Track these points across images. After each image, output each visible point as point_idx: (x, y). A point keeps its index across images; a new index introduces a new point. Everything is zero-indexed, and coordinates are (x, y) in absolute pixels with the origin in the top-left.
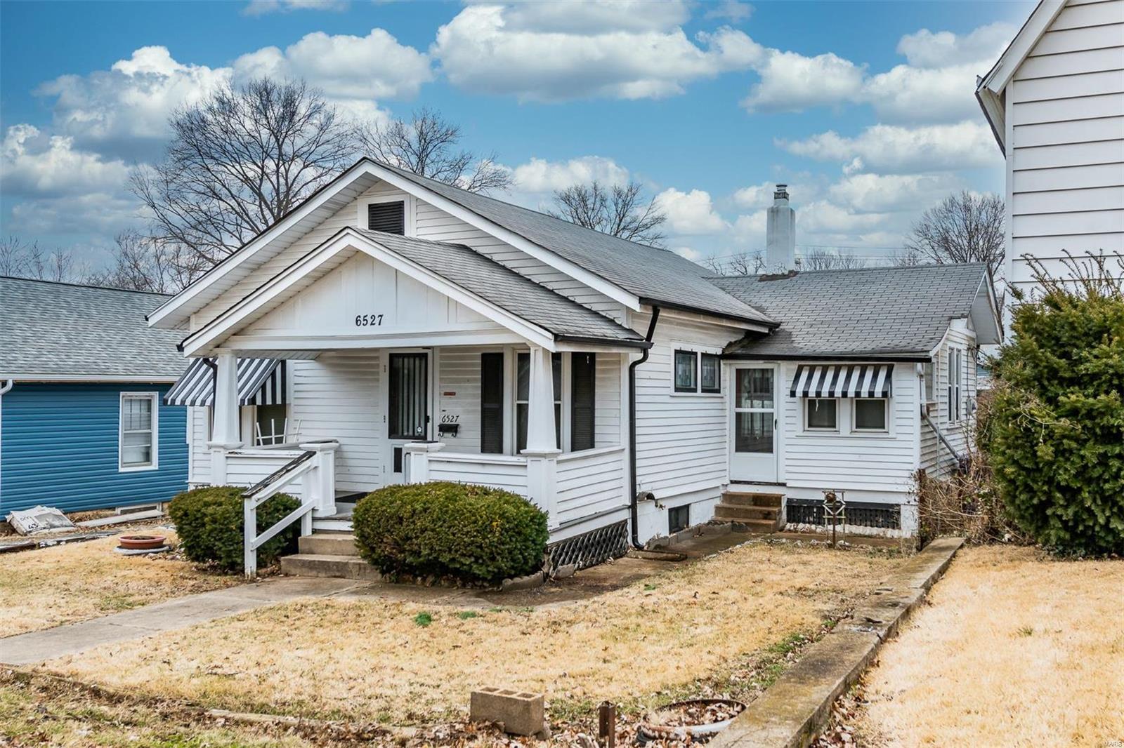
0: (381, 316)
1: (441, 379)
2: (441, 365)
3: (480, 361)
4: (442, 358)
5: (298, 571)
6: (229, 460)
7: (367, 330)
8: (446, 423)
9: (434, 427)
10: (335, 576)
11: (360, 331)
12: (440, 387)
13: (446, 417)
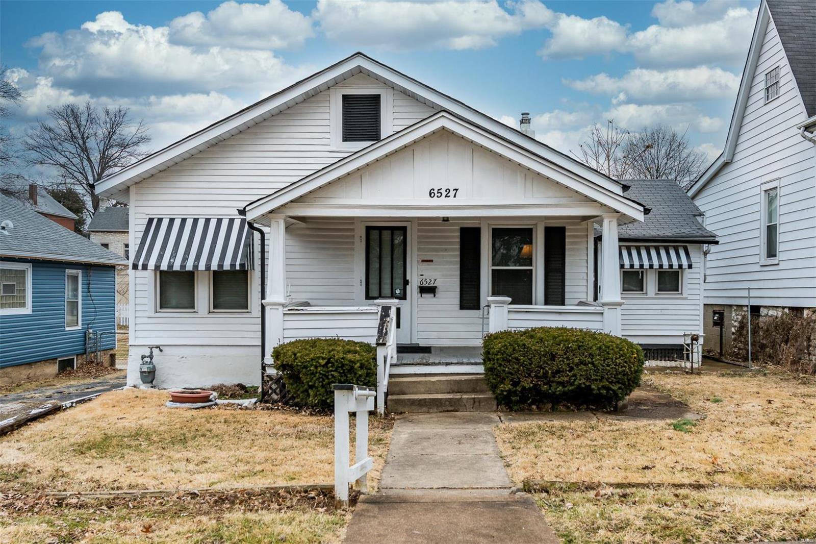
0: (457, 190)
1: (419, 249)
2: (419, 237)
3: (458, 234)
4: (419, 231)
5: (406, 409)
6: (286, 316)
7: (443, 201)
8: (423, 285)
9: (412, 289)
10: (448, 411)
11: (435, 202)
12: (418, 255)
13: (423, 281)
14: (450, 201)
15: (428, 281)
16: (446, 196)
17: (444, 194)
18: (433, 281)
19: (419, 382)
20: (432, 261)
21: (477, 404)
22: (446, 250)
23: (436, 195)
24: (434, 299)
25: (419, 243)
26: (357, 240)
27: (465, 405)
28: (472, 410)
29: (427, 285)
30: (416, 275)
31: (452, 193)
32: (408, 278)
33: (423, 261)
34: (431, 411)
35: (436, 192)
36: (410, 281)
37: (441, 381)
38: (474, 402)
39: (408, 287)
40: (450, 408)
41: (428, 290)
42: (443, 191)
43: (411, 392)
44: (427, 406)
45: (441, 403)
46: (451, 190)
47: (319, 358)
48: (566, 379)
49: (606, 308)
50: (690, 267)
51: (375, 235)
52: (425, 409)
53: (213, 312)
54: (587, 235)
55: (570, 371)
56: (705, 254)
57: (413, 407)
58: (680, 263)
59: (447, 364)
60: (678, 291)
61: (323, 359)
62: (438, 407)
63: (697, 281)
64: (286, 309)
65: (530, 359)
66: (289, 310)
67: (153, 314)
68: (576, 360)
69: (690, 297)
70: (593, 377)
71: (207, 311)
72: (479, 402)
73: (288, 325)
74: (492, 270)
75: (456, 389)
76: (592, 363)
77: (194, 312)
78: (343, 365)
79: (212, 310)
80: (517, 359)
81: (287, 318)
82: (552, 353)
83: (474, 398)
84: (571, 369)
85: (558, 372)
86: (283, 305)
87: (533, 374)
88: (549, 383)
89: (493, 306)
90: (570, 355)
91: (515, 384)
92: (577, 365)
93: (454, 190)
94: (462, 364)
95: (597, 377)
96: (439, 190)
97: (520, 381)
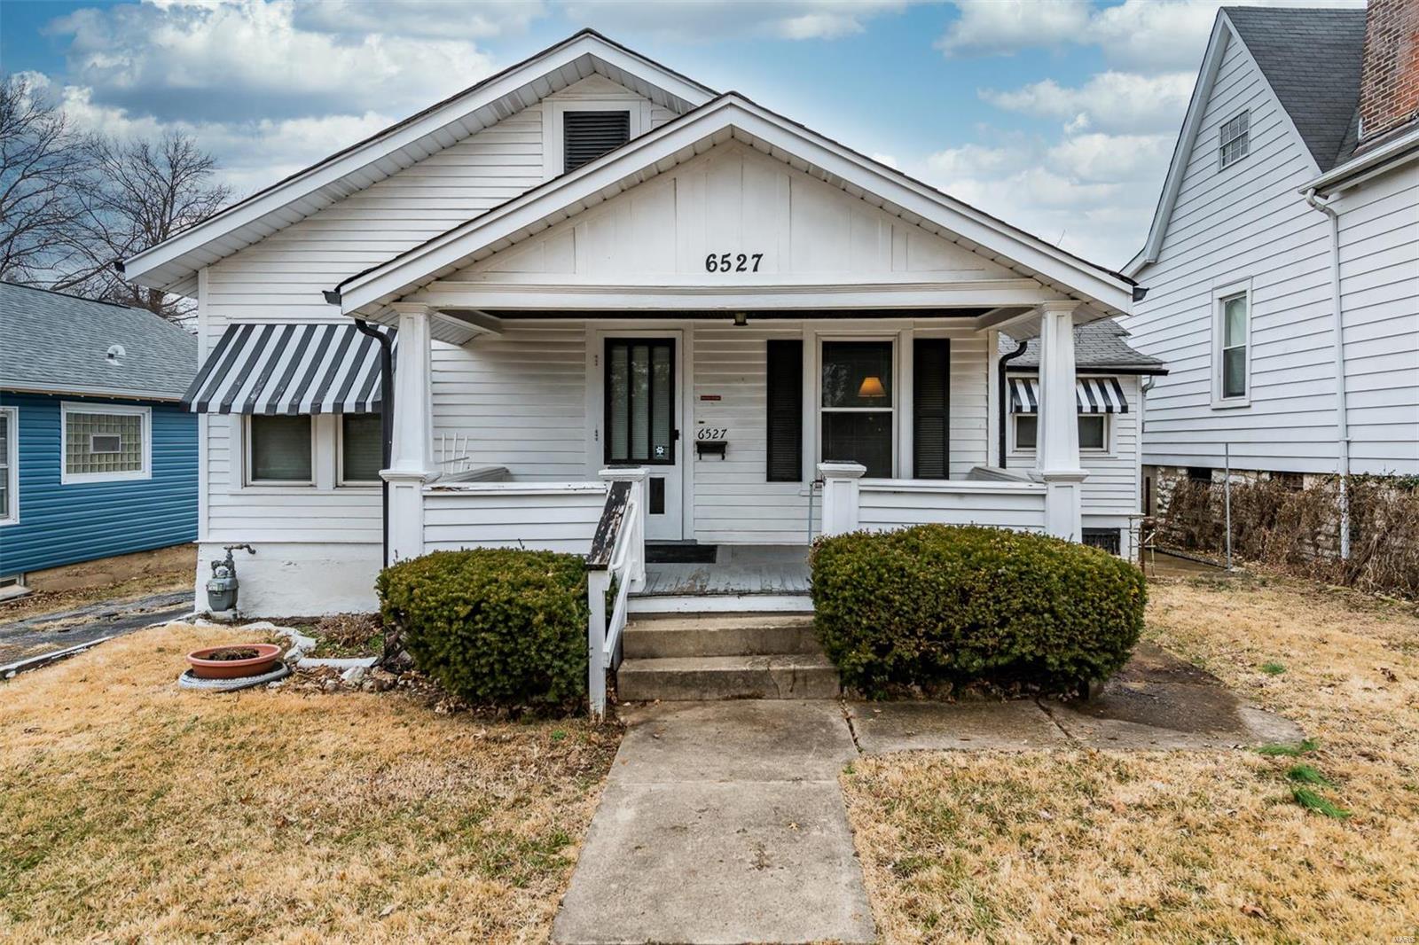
0: (759, 256)
1: (696, 377)
2: (696, 357)
3: (764, 352)
4: (697, 346)
5: (656, 693)
6: (428, 501)
7: (732, 278)
8: (704, 440)
9: (686, 446)
10: (740, 697)
11: (718, 279)
12: (694, 388)
13: (704, 432)
14: (748, 279)
15: (713, 433)
16: (739, 269)
17: (735, 264)
18: (720, 433)
19: (686, 633)
20: (718, 398)
21: (800, 683)
22: (743, 379)
23: (720, 266)
24: (723, 463)
25: (696, 366)
26: (589, 362)
27: (776, 686)
28: (790, 695)
29: (711, 439)
30: (691, 422)
31: (750, 264)
32: (678, 426)
33: (704, 398)
34: (707, 696)
35: (719, 260)
36: (680, 432)
38: (795, 679)
39: (678, 443)
40: (745, 692)
41: (712, 448)
42: (733, 259)
43: (669, 651)
44: (697, 686)
46: (749, 257)
47: (455, 601)
48: (991, 642)
49: (1051, 485)
50: (1124, 409)
51: (620, 353)
52: (694, 693)
53: (344, 486)
54: (988, 353)
55: (1001, 626)
56: (1144, 390)
57: (670, 689)
58: (1109, 404)
59: (741, 594)
60: (1102, 447)
61: (466, 602)
62: (720, 689)
63: (1132, 432)
64: (429, 487)
65: (915, 601)
66: (434, 489)
67: (238, 490)
68: (1016, 604)
69: (1120, 457)
70: (1053, 641)
71: (331, 483)
72: (805, 679)
73: (432, 517)
74: (824, 413)
75: (757, 646)
76: (1051, 611)
77: (311, 486)
78: (508, 618)
79: (341, 481)
80: (886, 599)
81: (430, 504)
82: (962, 589)
83: (794, 672)
84: (1004, 622)
85: (975, 627)
86: (422, 480)
87: (920, 632)
88: (953, 649)
89: (829, 481)
90: (1002, 592)
91: (882, 650)
92: (1017, 614)
93: (754, 256)
94: (770, 593)
95: (1060, 641)
96: (724, 257)
97: (891, 645)
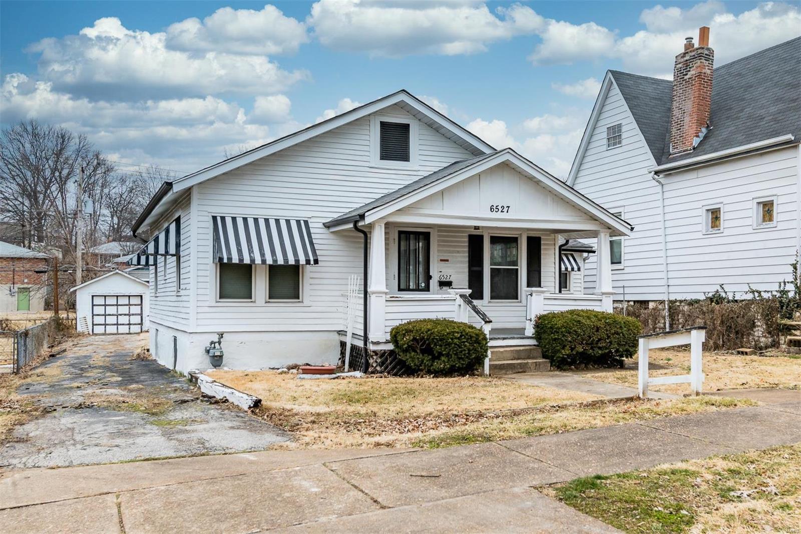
0: (509, 207)
1: (438, 250)
2: (438, 241)
3: (467, 239)
4: (439, 236)
6: (387, 302)
7: (499, 215)
8: (442, 280)
10: (519, 372)
12: (438, 256)
13: (441, 276)
14: (504, 215)
15: (445, 277)
16: (502, 211)
17: (500, 209)
18: (449, 277)
20: (447, 261)
21: (538, 366)
22: (458, 252)
23: (495, 210)
25: (439, 245)
26: (391, 242)
27: (531, 368)
29: (444, 280)
30: (437, 271)
31: (506, 210)
32: (431, 274)
33: (441, 260)
34: (508, 373)
35: (494, 208)
36: (432, 276)
37: (506, 351)
38: (536, 365)
39: (431, 281)
40: (520, 370)
41: (445, 284)
42: (499, 207)
45: (515, 367)
46: (505, 207)
48: (604, 345)
49: (604, 296)
50: (579, 269)
52: (504, 371)
53: (269, 302)
54: (555, 244)
55: (608, 339)
56: (584, 260)
57: (496, 371)
58: (572, 267)
59: (504, 339)
60: (566, 288)
62: (512, 368)
64: (388, 296)
65: (584, 331)
66: (391, 297)
67: (214, 304)
68: (613, 331)
70: (622, 343)
71: (263, 301)
72: (540, 365)
73: (390, 309)
74: (491, 268)
75: (517, 357)
76: (622, 333)
77: (251, 302)
79: (268, 300)
80: (575, 331)
81: (388, 304)
82: (597, 327)
83: (536, 362)
84: (609, 337)
85: (600, 340)
86: (386, 293)
87: (584, 342)
88: (592, 348)
90: (608, 328)
91: (572, 349)
92: (613, 334)
93: (507, 207)
96: (497, 206)
97: (575, 347)
